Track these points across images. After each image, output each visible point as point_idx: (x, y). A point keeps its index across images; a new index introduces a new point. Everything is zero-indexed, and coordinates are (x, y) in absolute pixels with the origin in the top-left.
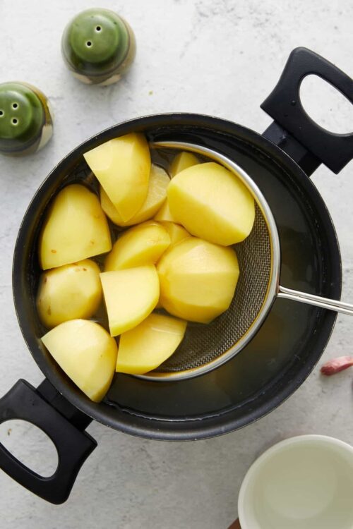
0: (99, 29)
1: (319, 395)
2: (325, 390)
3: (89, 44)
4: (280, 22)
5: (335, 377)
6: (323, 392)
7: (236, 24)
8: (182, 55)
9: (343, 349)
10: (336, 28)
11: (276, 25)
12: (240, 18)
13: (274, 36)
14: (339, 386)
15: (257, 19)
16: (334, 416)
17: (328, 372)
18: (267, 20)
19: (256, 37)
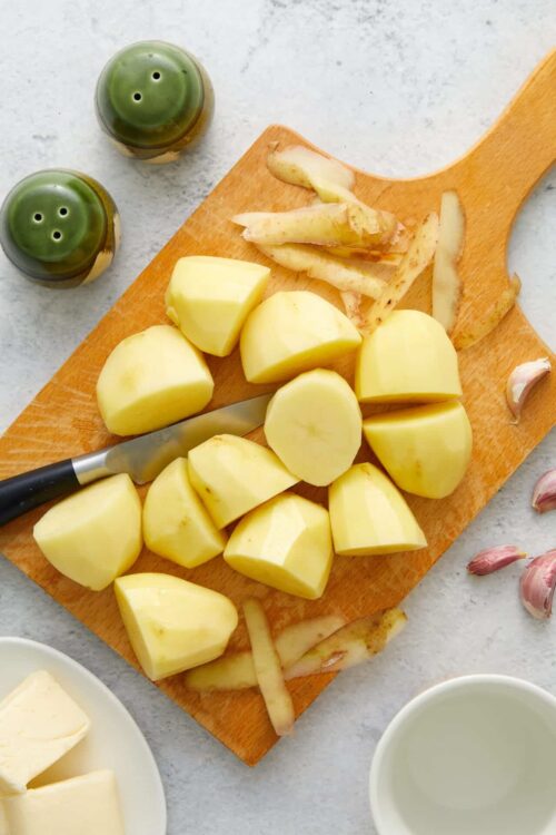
0: (157, 76)
1: (465, 607)
2: (475, 600)
3: (138, 97)
4: (401, 15)
5: (491, 578)
6: (472, 601)
7: (331, 19)
8: (245, 68)
9: (504, 533)
10: (488, 23)
11: (393, 19)
12: (336, 9)
13: (389, 37)
14: (498, 593)
15: (362, 9)
16: (490, 640)
17: (478, 570)
18: (379, 12)
19: (362, 39)
